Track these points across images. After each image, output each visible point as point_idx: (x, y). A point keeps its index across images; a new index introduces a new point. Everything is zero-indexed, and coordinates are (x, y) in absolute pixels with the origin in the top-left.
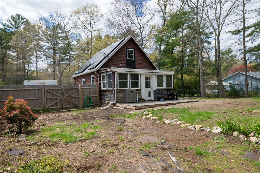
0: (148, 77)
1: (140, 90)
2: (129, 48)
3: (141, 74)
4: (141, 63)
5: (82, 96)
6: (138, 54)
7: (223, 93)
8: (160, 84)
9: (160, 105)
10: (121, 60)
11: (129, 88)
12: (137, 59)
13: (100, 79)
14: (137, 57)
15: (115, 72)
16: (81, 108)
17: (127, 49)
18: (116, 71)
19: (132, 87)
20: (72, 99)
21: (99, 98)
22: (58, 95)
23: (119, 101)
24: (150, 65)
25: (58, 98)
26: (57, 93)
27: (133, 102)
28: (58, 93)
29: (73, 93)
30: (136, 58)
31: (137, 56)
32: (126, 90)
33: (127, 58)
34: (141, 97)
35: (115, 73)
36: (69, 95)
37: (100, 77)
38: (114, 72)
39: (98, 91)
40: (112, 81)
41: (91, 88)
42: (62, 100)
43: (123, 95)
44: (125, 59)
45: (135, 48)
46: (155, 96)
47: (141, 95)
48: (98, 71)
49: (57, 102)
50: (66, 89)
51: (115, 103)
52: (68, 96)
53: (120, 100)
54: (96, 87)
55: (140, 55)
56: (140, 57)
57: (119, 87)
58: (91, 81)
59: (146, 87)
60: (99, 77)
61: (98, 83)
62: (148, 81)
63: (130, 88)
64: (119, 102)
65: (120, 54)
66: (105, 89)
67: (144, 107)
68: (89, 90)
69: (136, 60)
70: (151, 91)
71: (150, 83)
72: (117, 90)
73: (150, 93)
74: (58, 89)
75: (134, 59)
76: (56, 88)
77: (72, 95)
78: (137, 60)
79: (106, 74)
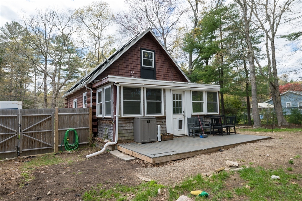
0: (177, 95)
1: (165, 117)
2: (146, 48)
3: (164, 90)
4: (165, 73)
5: (59, 129)
6: (160, 60)
7: (283, 119)
8: (197, 107)
9: (206, 151)
10: (132, 67)
11: (142, 115)
12: (159, 66)
13: (95, 99)
14: (159, 64)
15: (117, 85)
16: (56, 152)
17: (142, 51)
18: (118, 83)
19: (148, 112)
20: (38, 135)
21: (91, 132)
22: (10, 128)
23: (123, 138)
24: (179, 77)
25: (9, 135)
26: (6, 124)
27: (151, 142)
28: (9, 124)
29: (41, 123)
30: (157, 66)
31: (158, 62)
32: (138, 118)
33: (143, 65)
34: (166, 130)
35: (116, 87)
36: (33, 127)
37: (94, 94)
38: (115, 84)
39: (91, 119)
40: (111, 101)
41: (77, 115)
42: (18, 138)
43: (133, 128)
44: (139, 66)
45: (155, 50)
46: (191, 128)
47: (166, 127)
48: (90, 85)
49: (5, 142)
50: (27, 116)
51: (115, 144)
52: (30, 129)
53: (126, 138)
54: (88, 113)
55: (164, 60)
56: (163, 65)
57: (124, 113)
58: (83, 102)
59: (174, 112)
60: (92, 96)
61: (91, 106)
62: (177, 102)
63: (146, 115)
64: (125, 141)
65: (130, 57)
66: (101, 116)
67: (174, 158)
68: (74, 118)
69: (156, 68)
70: (183, 119)
71: (181, 106)
72: (120, 119)
73: (180, 122)
74: (10, 117)
75: (153, 67)
76: (4, 116)
77: (38, 127)
78: (159, 68)
79: (103, 89)
